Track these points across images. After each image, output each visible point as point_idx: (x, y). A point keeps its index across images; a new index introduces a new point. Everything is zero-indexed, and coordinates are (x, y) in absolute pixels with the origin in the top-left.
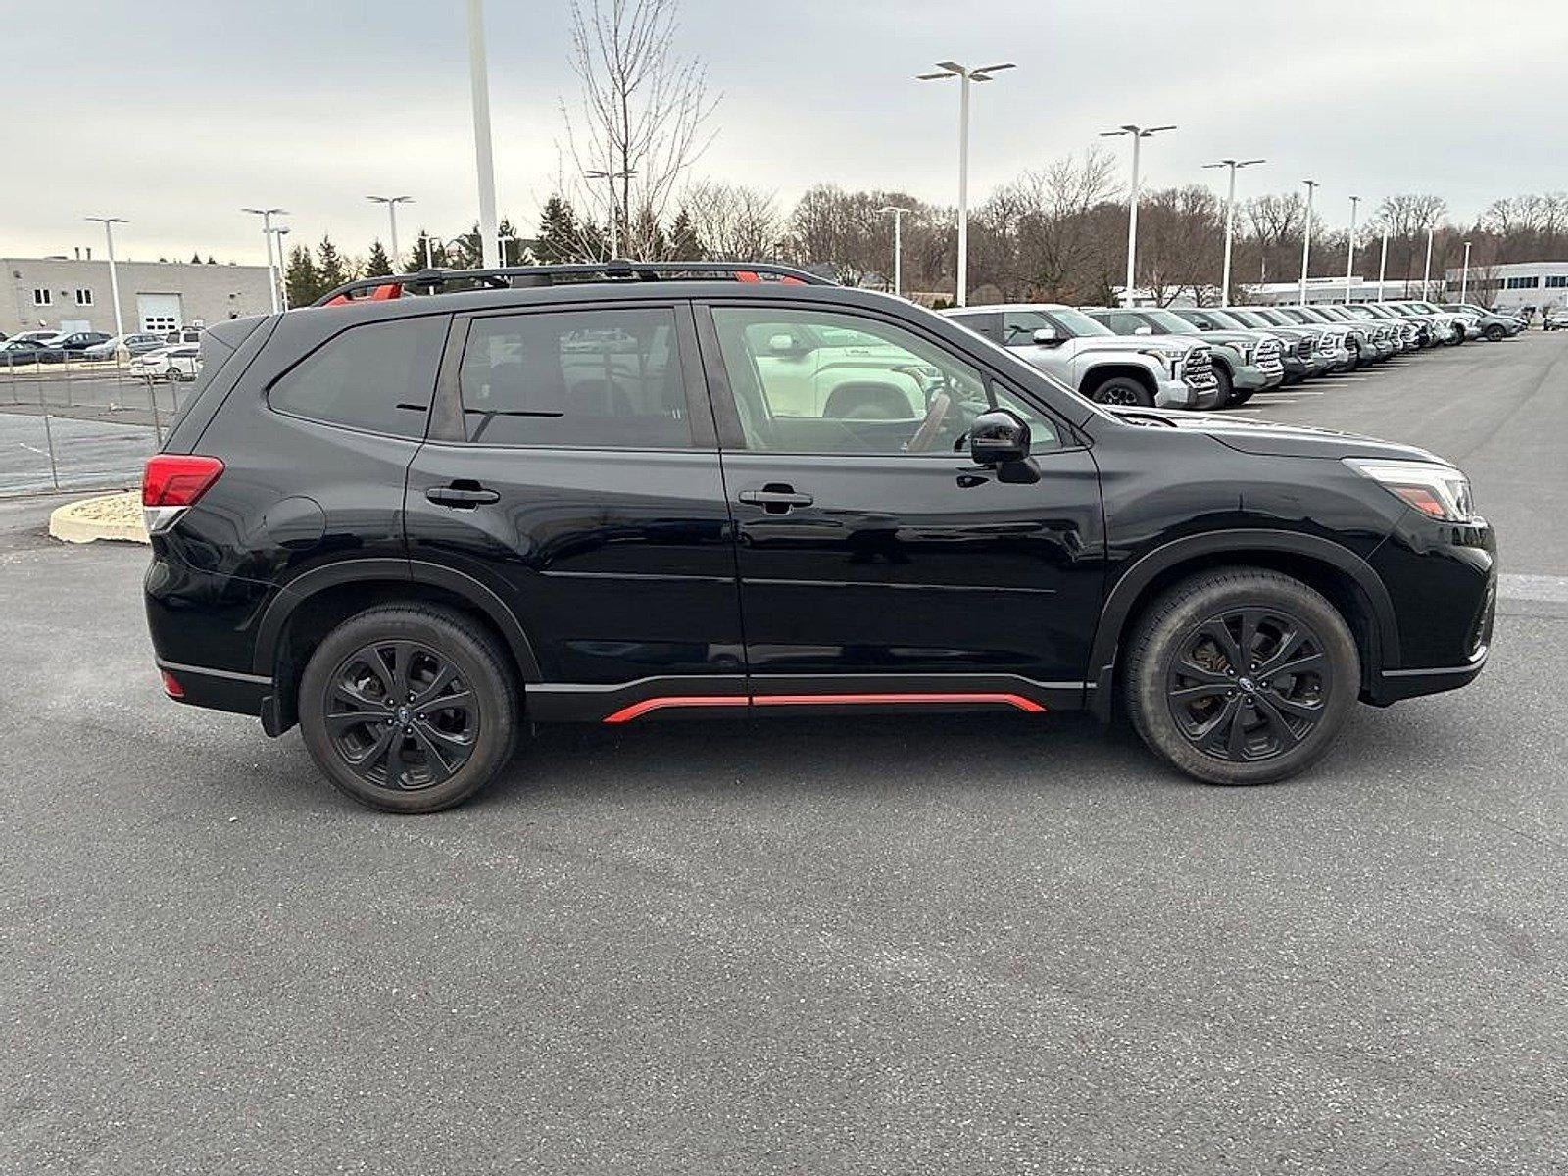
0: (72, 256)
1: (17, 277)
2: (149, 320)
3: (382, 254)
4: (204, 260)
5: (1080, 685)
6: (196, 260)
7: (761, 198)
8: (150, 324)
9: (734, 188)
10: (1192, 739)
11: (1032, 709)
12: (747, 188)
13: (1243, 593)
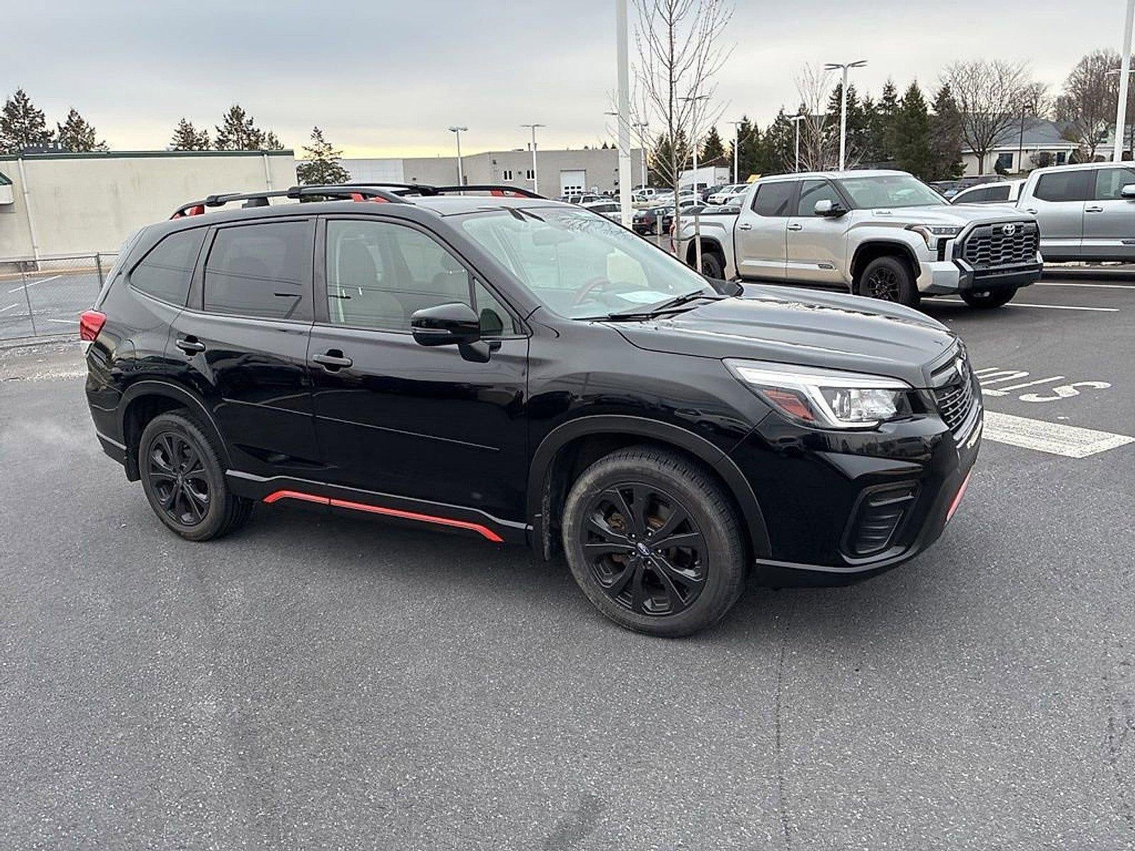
0: (526, 149)
1: (495, 163)
2: (567, 188)
3: (716, 135)
4: (610, 146)
5: (523, 526)
6: (605, 146)
7: (1015, 69)
8: (567, 191)
9: (988, 61)
10: (603, 585)
11: (493, 539)
12: (1000, 61)
13: (629, 469)
